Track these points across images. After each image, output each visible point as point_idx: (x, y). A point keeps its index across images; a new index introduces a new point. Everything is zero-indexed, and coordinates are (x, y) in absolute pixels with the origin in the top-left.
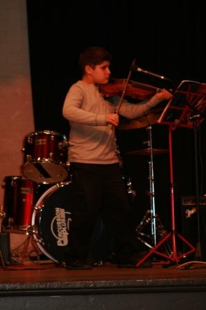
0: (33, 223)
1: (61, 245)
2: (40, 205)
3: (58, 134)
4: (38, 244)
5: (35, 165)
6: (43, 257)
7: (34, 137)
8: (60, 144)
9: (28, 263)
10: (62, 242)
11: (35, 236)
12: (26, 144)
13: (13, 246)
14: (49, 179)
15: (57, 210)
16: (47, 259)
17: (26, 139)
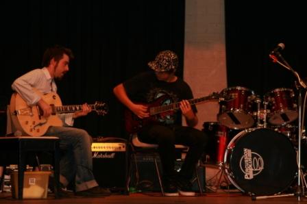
0: (225, 160)
1: (248, 178)
2: (231, 146)
3: (248, 90)
4: (229, 177)
5: (228, 114)
6: (232, 187)
7: (228, 92)
8: (249, 97)
9: (220, 191)
10: (249, 176)
11: (226, 170)
13: (207, 177)
14: (239, 125)
15: (245, 150)
16: (235, 188)
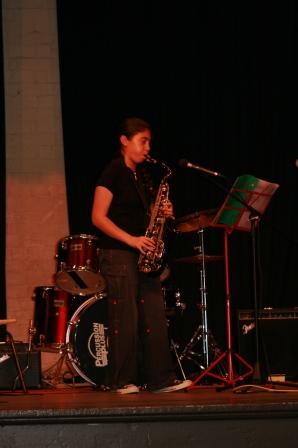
0: (67, 340)
1: (100, 365)
2: (75, 319)
3: (95, 239)
4: (74, 364)
5: (69, 273)
6: (79, 379)
7: (69, 242)
9: (61, 386)
10: (101, 362)
11: (69, 355)
12: (60, 250)
13: (44, 367)
14: (86, 290)
15: (95, 325)
16: (83, 381)
17: (60, 244)
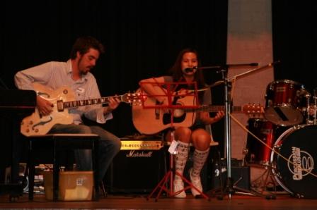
0: (272, 159)
1: (296, 179)
2: (278, 144)
3: (296, 83)
4: (276, 177)
5: (275, 109)
6: (279, 188)
7: (275, 85)
8: (298, 91)
9: (266, 193)
10: (297, 177)
11: (273, 170)
12: (268, 91)
13: (252, 178)
14: (286, 122)
15: (294, 148)
16: (283, 190)
17: (269, 86)
